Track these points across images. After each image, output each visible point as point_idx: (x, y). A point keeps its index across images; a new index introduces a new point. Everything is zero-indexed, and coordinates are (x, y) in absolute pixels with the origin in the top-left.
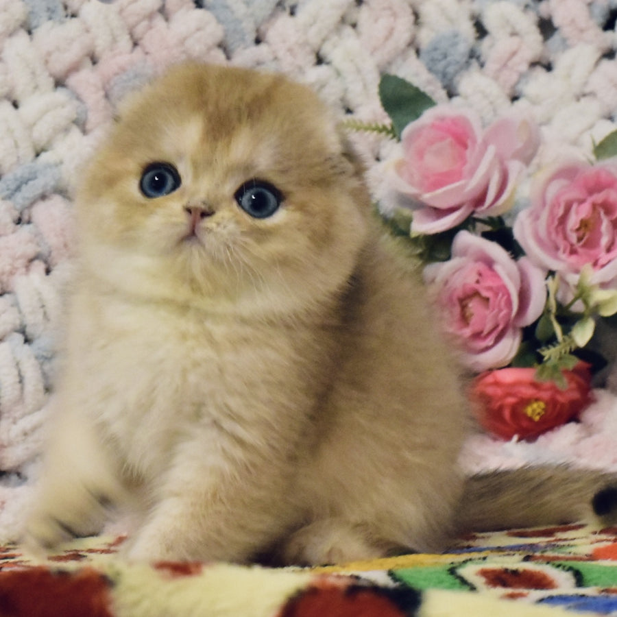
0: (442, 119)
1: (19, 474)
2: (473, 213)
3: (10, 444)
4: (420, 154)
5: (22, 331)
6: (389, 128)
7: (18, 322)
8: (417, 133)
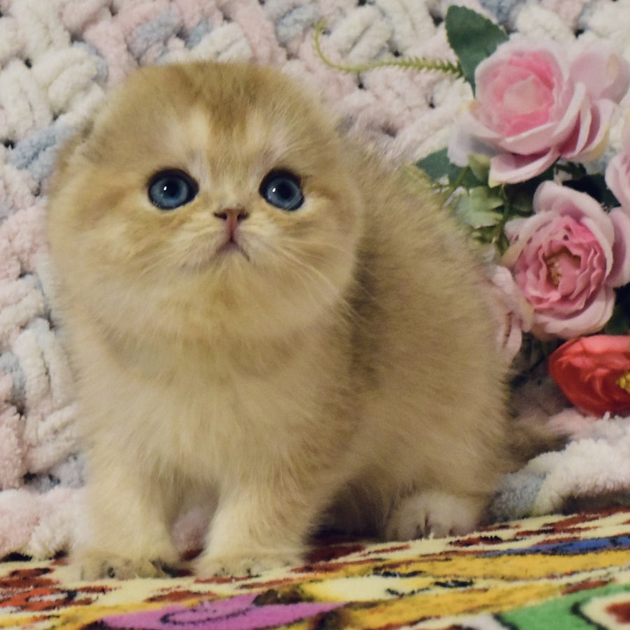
0: (520, 54)
1: (51, 477)
2: (558, 159)
3: (39, 444)
4: (499, 95)
5: (47, 316)
6: (455, 64)
7: (42, 306)
8: (492, 73)
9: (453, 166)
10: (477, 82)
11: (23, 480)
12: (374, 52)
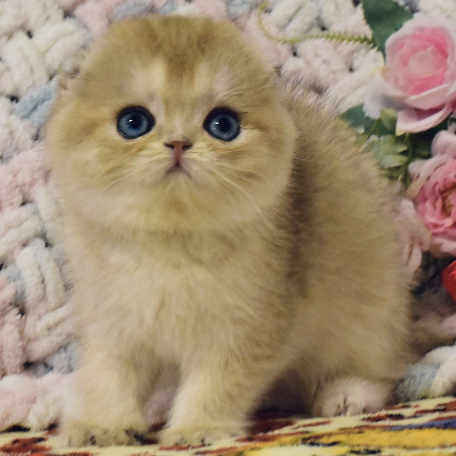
0: (422, 29)
1: (46, 365)
2: (451, 113)
3: (37, 338)
4: (405, 62)
5: (43, 236)
6: (370, 37)
7: (39, 228)
8: (400, 44)
9: (368, 118)
10: (387, 52)
11: (23, 367)
12: (306, 28)
